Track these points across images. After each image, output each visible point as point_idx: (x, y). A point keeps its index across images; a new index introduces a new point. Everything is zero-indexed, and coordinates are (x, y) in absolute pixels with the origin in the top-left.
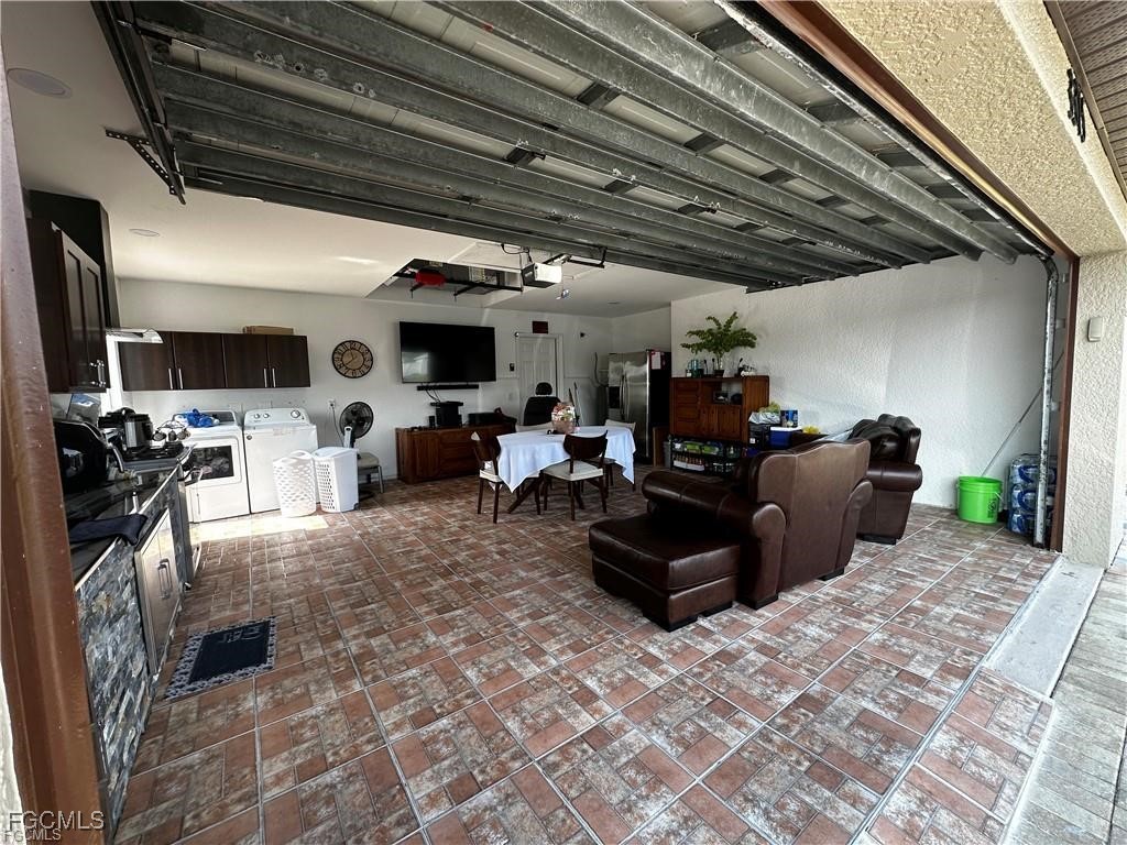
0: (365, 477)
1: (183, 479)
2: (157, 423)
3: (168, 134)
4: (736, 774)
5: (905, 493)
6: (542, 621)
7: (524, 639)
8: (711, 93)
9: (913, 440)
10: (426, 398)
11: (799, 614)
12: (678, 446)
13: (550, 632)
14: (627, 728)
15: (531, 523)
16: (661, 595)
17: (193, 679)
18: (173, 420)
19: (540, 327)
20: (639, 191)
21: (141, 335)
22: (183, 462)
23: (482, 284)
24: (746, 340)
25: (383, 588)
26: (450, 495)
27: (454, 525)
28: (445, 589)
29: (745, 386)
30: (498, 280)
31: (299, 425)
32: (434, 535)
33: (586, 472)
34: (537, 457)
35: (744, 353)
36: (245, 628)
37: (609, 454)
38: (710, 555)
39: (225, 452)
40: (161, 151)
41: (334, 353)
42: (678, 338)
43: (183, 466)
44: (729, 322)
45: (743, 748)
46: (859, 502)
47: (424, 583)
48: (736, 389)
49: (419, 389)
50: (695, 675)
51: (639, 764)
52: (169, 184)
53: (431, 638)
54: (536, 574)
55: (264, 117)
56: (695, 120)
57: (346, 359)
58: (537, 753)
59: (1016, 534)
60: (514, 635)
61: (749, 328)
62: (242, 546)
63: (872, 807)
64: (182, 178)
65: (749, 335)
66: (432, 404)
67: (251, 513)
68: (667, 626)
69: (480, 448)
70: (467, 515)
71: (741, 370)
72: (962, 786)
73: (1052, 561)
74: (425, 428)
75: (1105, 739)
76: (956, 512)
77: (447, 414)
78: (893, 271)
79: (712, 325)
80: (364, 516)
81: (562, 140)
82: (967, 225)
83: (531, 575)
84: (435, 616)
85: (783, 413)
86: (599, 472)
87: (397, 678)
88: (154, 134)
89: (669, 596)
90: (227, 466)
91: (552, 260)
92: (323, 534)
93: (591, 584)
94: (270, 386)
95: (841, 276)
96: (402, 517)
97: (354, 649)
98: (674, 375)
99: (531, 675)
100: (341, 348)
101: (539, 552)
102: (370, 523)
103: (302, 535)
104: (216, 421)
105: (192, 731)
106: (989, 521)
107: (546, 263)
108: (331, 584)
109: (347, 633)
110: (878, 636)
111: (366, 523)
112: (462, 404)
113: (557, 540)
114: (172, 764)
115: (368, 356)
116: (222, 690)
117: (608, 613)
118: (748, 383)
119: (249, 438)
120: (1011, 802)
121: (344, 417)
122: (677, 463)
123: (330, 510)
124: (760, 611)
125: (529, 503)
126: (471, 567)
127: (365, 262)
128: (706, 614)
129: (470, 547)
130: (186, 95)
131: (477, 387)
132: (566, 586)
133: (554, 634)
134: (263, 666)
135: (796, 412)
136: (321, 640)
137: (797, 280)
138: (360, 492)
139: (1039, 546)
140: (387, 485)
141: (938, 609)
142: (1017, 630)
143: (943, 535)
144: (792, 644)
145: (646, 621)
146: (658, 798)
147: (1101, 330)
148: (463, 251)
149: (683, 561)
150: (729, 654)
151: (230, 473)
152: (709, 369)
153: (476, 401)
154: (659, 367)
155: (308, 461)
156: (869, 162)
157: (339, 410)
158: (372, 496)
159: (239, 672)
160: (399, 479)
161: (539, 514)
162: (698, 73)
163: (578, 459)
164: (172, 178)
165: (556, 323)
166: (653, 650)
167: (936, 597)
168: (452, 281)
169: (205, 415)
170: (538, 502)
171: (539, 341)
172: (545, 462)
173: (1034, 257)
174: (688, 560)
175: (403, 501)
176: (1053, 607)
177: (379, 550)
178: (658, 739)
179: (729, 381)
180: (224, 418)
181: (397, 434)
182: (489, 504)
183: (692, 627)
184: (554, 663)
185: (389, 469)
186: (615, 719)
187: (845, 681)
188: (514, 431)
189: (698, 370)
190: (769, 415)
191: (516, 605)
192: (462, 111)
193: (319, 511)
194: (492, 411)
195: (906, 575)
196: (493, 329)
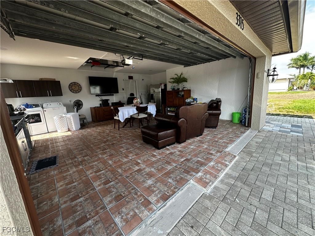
0: (82, 121)
1: (26, 121)
2: (15, 107)
3: (7, 20)
4: (168, 174)
5: (217, 116)
6: (129, 150)
7: (124, 154)
8: (153, 16)
9: (219, 103)
10: (98, 99)
11: (190, 144)
12: (169, 109)
13: (131, 152)
14: (146, 168)
15: (129, 130)
16: (157, 141)
17: (36, 169)
18: (20, 106)
19: (131, 78)
20: (146, 39)
21: (6, 80)
22: (25, 117)
23: (112, 65)
24: (185, 80)
25: (88, 147)
26: (107, 125)
27: (108, 131)
28: (104, 145)
29: (184, 92)
30: (116, 64)
31: (60, 107)
32: (102, 134)
33: (142, 116)
34: (129, 112)
35: (185, 84)
36: (50, 158)
37: (149, 111)
38: (169, 131)
39: (38, 115)
40: (6, 24)
41: (69, 86)
42: (168, 80)
43: (25, 118)
44: (181, 75)
45: (171, 169)
46: (205, 118)
47: (99, 145)
48: (183, 93)
49: (96, 96)
50: (163, 157)
51: (147, 174)
52: (9, 34)
53: (100, 156)
54: (129, 141)
55: (37, 16)
56: (153, 22)
57: (73, 88)
58: (125, 175)
59: (243, 125)
60: (122, 153)
61: (185, 77)
62: (47, 140)
63: (195, 176)
64: (13, 33)
65: (186, 79)
66: (100, 100)
67: (48, 132)
68: (159, 148)
69: (114, 111)
70: (112, 129)
71: (184, 88)
72: (213, 171)
73: (248, 130)
74: (99, 107)
75: (244, 161)
76: (231, 121)
77: (105, 103)
78: (217, 61)
79: (177, 76)
80: (83, 131)
81: (122, 25)
82: (228, 49)
83: (127, 141)
84: (102, 151)
85: (194, 99)
86: (146, 116)
87: (91, 165)
88: (3, 20)
89: (158, 141)
90: (39, 119)
91: (130, 58)
92: (70, 136)
93: (142, 142)
94: (50, 96)
95: (206, 63)
96: (93, 131)
97: (80, 160)
98: (168, 90)
99: (125, 161)
100: (71, 84)
101: (130, 136)
102: (84, 132)
103: (64, 136)
104: (34, 106)
105: (37, 180)
106: (238, 122)
107: (128, 59)
108: (76, 152)
109: (78, 157)
110: (206, 147)
111: (83, 133)
112: (109, 100)
113: (135, 133)
114: (33, 186)
115: (80, 87)
116: (44, 171)
117: (146, 147)
118: (185, 91)
119: (45, 111)
120: (222, 172)
121: (74, 104)
122: (169, 114)
123: (72, 130)
124: (181, 144)
125: (128, 125)
126: (112, 140)
127: (75, 58)
128: (168, 145)
129: (111, 136)
130: (12, 10)
131: (113, 95)
132: (136, 142)
133: (131, 153)
134: (55, 165)
135: (197, 99)
136: (71, 159)
137: (196, 64)
138: (81, 125)
139: (247, 127)
140: (89, 123)
141: (220, 141)
142: (235, 143)
143: (227, 126)
144: (187, 150)
145: (154, 148)
146: (150, 179)
147: (260, 76)
148: (104, 55)
149: (162, 133)
150: (172, 153)
151: (40, 121)
152: (176, 88)
153: (113, 99)
154: (163, 88)
155: (64, 117)
156: (199, 33)
157: (72, 103)
158: (85, 126)
159: (49, 167)
160: (92, 121)
161: (131, 127)
162: (148, 11)
163: (140, 113)
164: (10, 33)
165: (135, 76)
166: (155, 154)
167: (221, 138)
168: (103, 64)
169: (30, 105)
170: (131, 125)
172: (131, 114)
173: (247, 57)
174: (163, 133)
175: (94, 127)
176: (245, 139)
177: (86, 138)
178: (153, 170)
179: (181, 91)
180: (37, 106)
181: (91, 109)
182: (117, 126)
183: (165, 148)
184: (131, 158)
185: (89, 119)
186: (143, 167)
187: (196, 156)
188: (124, 106)
189: (173, 88)
190: (190, 100)
191: (123, 148)
192: (93, 17)
193: (69, 130)
194: (118, 102)
195: (216, 134)
196: (117, 78)
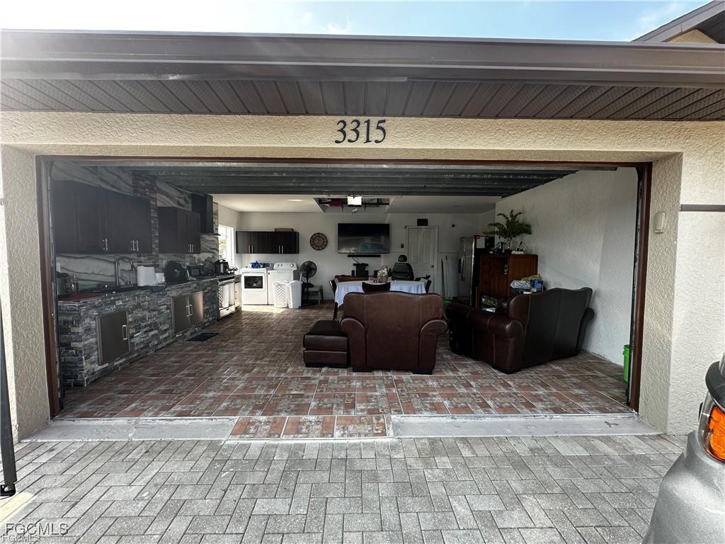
10: (352, 261)
12: (483, 300)
19: (422, 222)
24: (525, 229)
39: (261, 279)
41: (311, 238)
49: (349, 256)
57: (316, 242)
61: (528, 221)
63: (253, 415)
65: (528, 225)
66: (354, 265)
67: (268, 304)
72: (289, 427)
74: (349, 276)
77: (361, 270)
85: (532, 282)
94: (281, 253)
100: (314, 236)
104: (262, 266)
110: (377, 394)
112: (370, 265)
115: (325, 240)
119: (269, 274)
120: (295, 437)
121: (302, 267)
123: (290, 307)
124: (354, 373)
131: (380, 256)
144: (337, 383)
146: (217, 392)
147: (663, 224)
151: (261, 286)
153: (380, 263)
154: (483, 247)
165: (433, 219)
169: (258, 263)
171: (424, 230)
187: (324, 396)
190: (523, 283)
196: (389, 224)
